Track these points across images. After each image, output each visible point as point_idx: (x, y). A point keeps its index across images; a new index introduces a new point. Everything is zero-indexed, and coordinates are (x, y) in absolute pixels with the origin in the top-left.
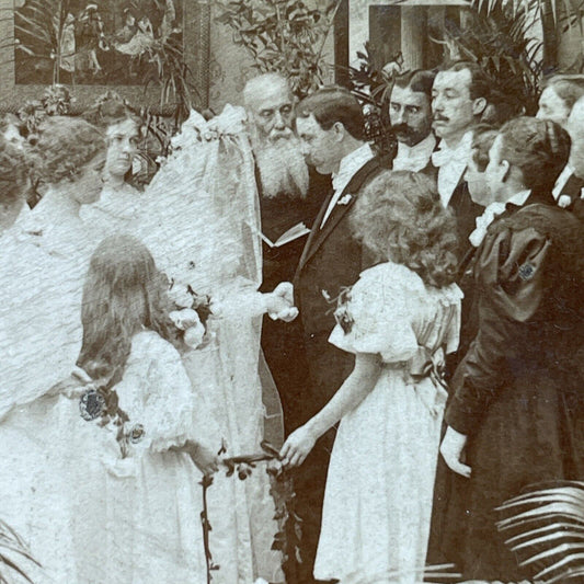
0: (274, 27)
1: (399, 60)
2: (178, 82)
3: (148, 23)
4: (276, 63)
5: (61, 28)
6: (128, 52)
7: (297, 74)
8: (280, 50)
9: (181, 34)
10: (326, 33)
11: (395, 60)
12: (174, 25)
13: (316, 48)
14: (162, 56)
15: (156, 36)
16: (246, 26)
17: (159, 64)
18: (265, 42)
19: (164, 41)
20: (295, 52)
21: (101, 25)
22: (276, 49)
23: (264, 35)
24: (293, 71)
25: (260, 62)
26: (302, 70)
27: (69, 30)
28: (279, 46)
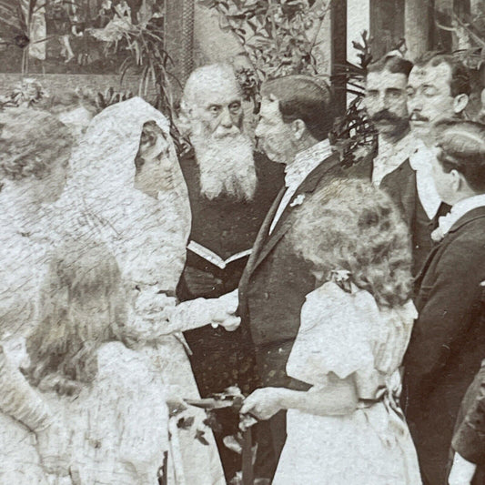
0: (264, 12)
1: (402, 48)
2: (158, 70)
4: (266, 51)
5: (31, 11)
6: (105, 39)
7: (289, 63)
8: (270, 37)
9: (161, 19)
10: (321, 19)
11: (397, 48)
12: (155, 9)
13: (310, 35)
14: (140, 43)
15: (135, 21)
16: (233, 10)
17: (138, 51)
18: (254, 28)
19: (144, 28)
20: (287, 39)
21: (74, 8)
22: (266, 35)
23: (254, 20)
24: (285, 59)
25: (248, 49)
26: (295, 59)
27: (39, 14)
28: (269, 31)
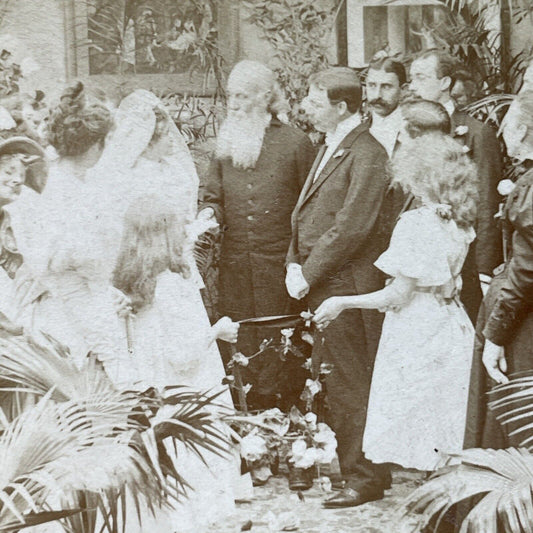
0: (290, 26)
1: (387, 49)
2: (216, 69)
3: (192, 25)
4: (292, 54)
5: (125, 30)
6: (177, 48)
7: (309, 62)
8: (295, 44)
9: (216, 32)
10: (330, 29)
11: (383, 48)
12: (211, 25)
13: (323, 41)
14: (203, 49)
16: (268, 25)
17: (202, 56)
18: (283, 36)
19: (204, 39)
20: (306, 46)
21: (154, 26)
22: (292, 41)
23: (283, 31)
24: (306, 59)
25: (279, 53)
26: (314, 59)
27: (131, 31)
28: (294, 38)
